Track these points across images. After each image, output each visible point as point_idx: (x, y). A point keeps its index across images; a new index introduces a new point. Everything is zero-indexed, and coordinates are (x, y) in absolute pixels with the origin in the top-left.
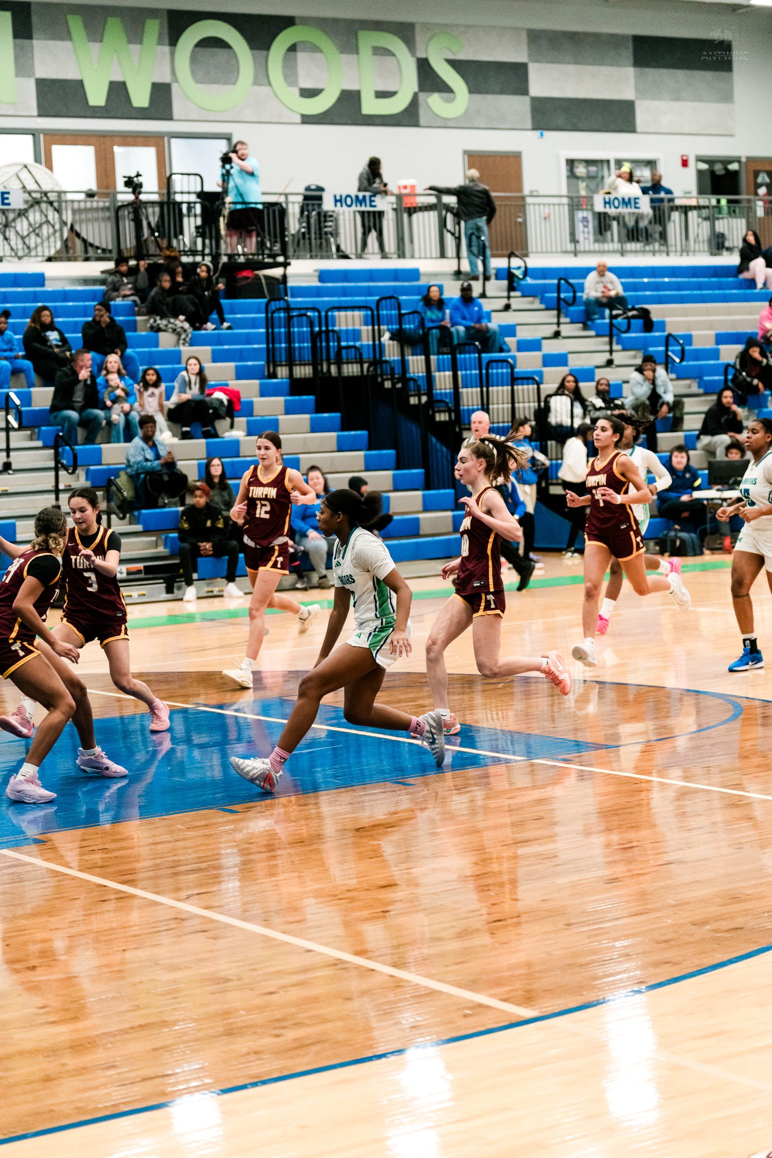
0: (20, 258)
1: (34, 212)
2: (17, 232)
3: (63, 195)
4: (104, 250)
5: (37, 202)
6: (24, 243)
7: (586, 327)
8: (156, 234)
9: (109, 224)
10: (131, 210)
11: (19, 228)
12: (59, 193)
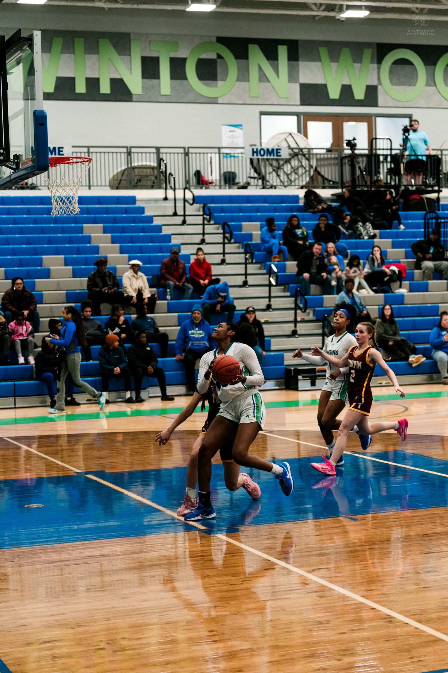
0: (285, 187)
1: (295, 160)
2: (284, 172)
3: (311, 150)
4: (334, 182)
5: (296, 155)
6: (288, 178)
8: (364, 173)
9: (337, 168)
10: (349, 159)
11: (285, 170)
12: (309, 149)
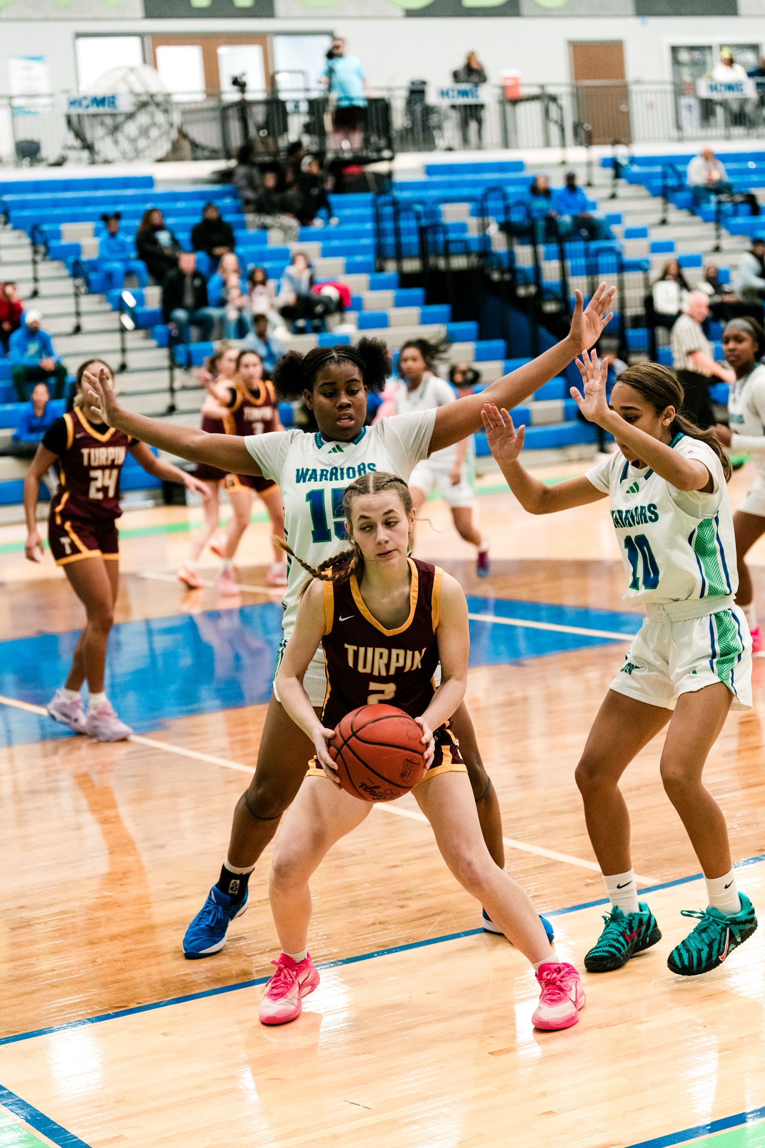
0: (128, 161)
1: (142, 114)
2: (126, 136)
4: (211, 150)
5: (143, 105)
6: (133, 146)
7: (693, 213)
8: (263, 133)
9: (216, 125)
10: (237, 110)
11: (127, 131)
12: (169, 95)
